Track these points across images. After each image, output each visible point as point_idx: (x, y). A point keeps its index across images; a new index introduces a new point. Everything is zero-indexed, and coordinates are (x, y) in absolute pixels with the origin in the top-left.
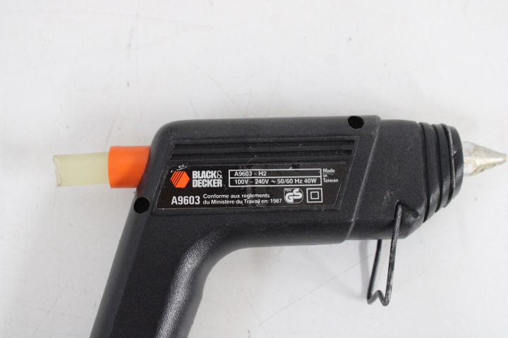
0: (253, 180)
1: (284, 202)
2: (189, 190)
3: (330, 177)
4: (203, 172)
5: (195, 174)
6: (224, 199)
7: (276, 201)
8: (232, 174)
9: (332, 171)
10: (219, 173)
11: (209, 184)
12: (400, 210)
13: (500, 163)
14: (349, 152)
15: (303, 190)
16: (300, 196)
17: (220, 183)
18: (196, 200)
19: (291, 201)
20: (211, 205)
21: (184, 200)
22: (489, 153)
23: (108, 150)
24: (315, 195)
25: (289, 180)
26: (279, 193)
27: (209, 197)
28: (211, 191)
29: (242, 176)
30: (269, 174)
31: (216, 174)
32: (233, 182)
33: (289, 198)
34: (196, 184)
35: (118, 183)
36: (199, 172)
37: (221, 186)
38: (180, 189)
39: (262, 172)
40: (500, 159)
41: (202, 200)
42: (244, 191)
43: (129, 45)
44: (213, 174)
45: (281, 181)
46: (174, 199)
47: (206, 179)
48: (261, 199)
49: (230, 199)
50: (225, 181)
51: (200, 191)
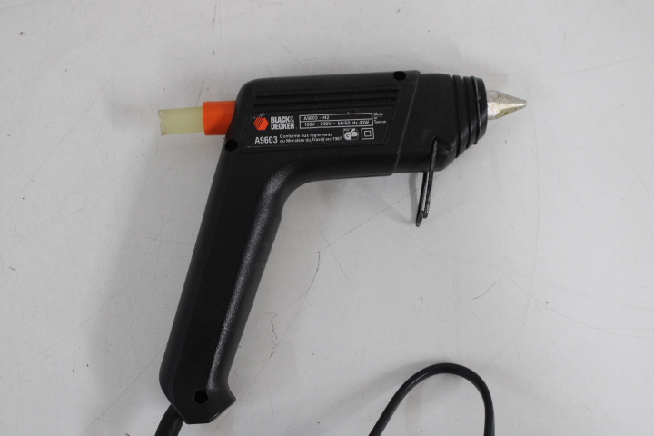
0: (319, 123)
1: (343, 138)
2: (269, 132)
3: (379, 119)
4: (279, 118)
5: (273, 119)
6: (297, 138)
7: (337, 139)
8: (302, 119)
9: (381, 114)
10: (292, 118)
11: (284, 127)
12: (436, 144)
13: (521, 108)
14: (394, 99)
15: (358, 129)
16: (356, 134)
17: (293, 126)
18: (274, 140)
19: (349, 138)
20: (286, 143)
21: (265, 140)
22: (511, 99)
23: (202, 105)
24: (368, 134)
25: (347, 122)
26: (340, 132)
27: (285, 137)
28: (285, 132)
29: (310, 120)
30: (331, 118)
31: (290, 119)
32: (303, 125)
33: (348, 137)
34: (274, 127)
35: (211, 131)
36: (276, 118)
37: (294, 128)
38: (261, 131)
39: (326, 116)
40: (521, 105)
41: (279, 139)
42: (314, 131)
43: (214, 20)
44: (287, 119)
45: (341, 122)
46: (257, 140)
47: (282, 122)
48: (325, 137)
49: (301, 138)
50: (297, 124)
51: (277, 133)
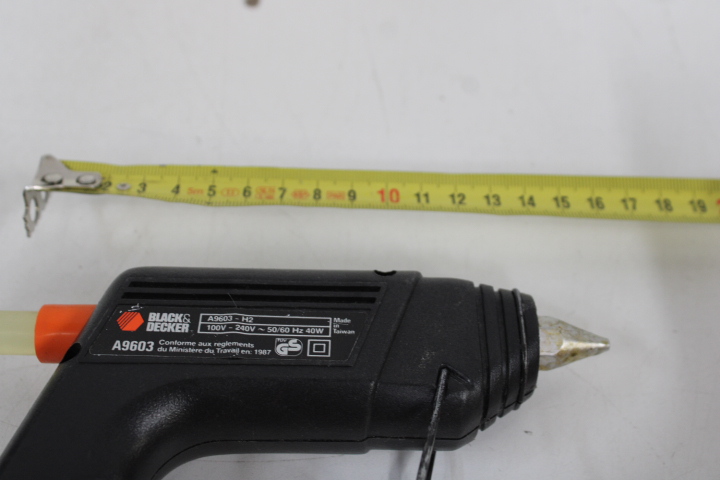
0: (234, 326)
1: (274, 353)
2: (141, 334)
3: (343, 327)
4: (165, 315)
5: (153, 316)
6: (188, 347)
7: (263, 352)
8: (205, 319)
9: (347, 321)
10: (187, 317)
11: (170, 328)
12: (444, 373)
13: (600, 350)
14: (371, 300)
15: (303, 341)
16: (299, 348)
17: (185, 328)
18: (147, 346)
19: (284, 353)
20: (168, 353)
21: (131, 346)
24: (319, 348)
25: (284, 329)
26: (270, 343)
27: (168, 343)
28: (171, 336)
29: (218, 322)
30: (256, 320)
31: (182, 318)
32: (204, 328)
33: (282, 350)
34: (151, 327)
36: (159, 314)
37: (187, 331)
38: (128, 332)
39: (248, 318)
40: (601, 345)
41: (157, 346)
42: (222, 339)
44: (178, 317)
45: (272, 329)
46: (117, 345)
48: (241, 348)
49: (196, 347)
50: (193, 326)
51: (156, 336)
